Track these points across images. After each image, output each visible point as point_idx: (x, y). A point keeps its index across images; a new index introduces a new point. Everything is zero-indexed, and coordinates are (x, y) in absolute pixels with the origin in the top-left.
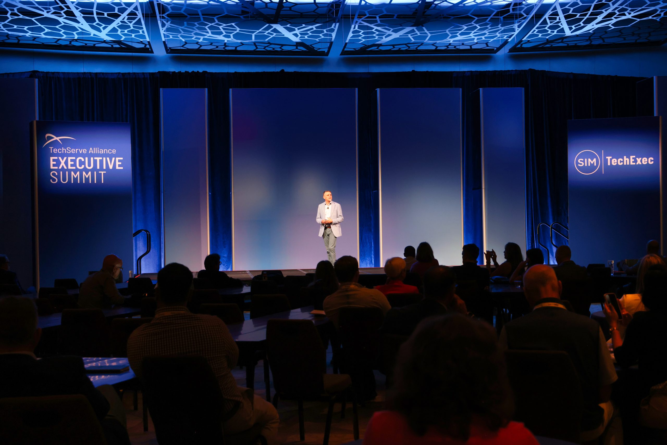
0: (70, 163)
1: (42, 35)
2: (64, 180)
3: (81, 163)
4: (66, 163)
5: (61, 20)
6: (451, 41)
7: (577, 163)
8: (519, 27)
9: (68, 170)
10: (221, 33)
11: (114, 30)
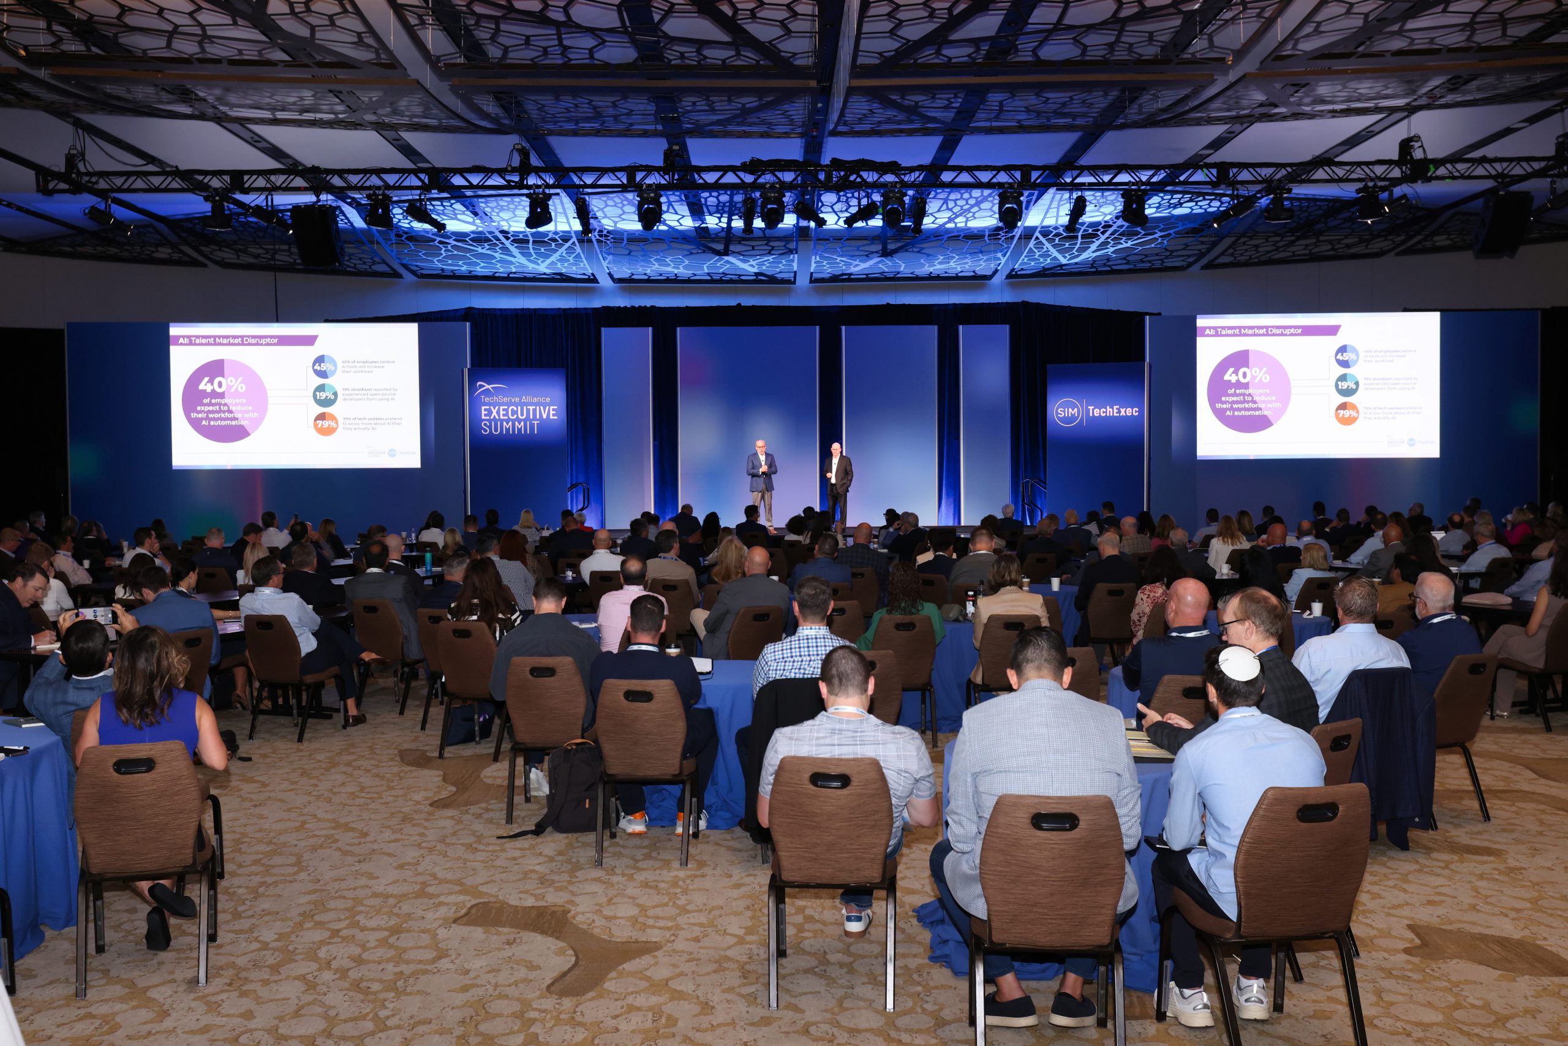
0: (502, 413)
1: (478, 269)
2: (496, 430)
3: (514, 412)
4: (498, 412)
5: (496, 255)
6: (931, 270)
7: (1057, 413)
8: (1004, 256)
9: (500, 419)
10: (669, 265)
11: (553, 263)
